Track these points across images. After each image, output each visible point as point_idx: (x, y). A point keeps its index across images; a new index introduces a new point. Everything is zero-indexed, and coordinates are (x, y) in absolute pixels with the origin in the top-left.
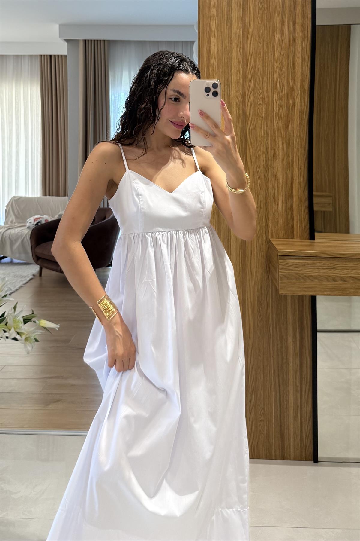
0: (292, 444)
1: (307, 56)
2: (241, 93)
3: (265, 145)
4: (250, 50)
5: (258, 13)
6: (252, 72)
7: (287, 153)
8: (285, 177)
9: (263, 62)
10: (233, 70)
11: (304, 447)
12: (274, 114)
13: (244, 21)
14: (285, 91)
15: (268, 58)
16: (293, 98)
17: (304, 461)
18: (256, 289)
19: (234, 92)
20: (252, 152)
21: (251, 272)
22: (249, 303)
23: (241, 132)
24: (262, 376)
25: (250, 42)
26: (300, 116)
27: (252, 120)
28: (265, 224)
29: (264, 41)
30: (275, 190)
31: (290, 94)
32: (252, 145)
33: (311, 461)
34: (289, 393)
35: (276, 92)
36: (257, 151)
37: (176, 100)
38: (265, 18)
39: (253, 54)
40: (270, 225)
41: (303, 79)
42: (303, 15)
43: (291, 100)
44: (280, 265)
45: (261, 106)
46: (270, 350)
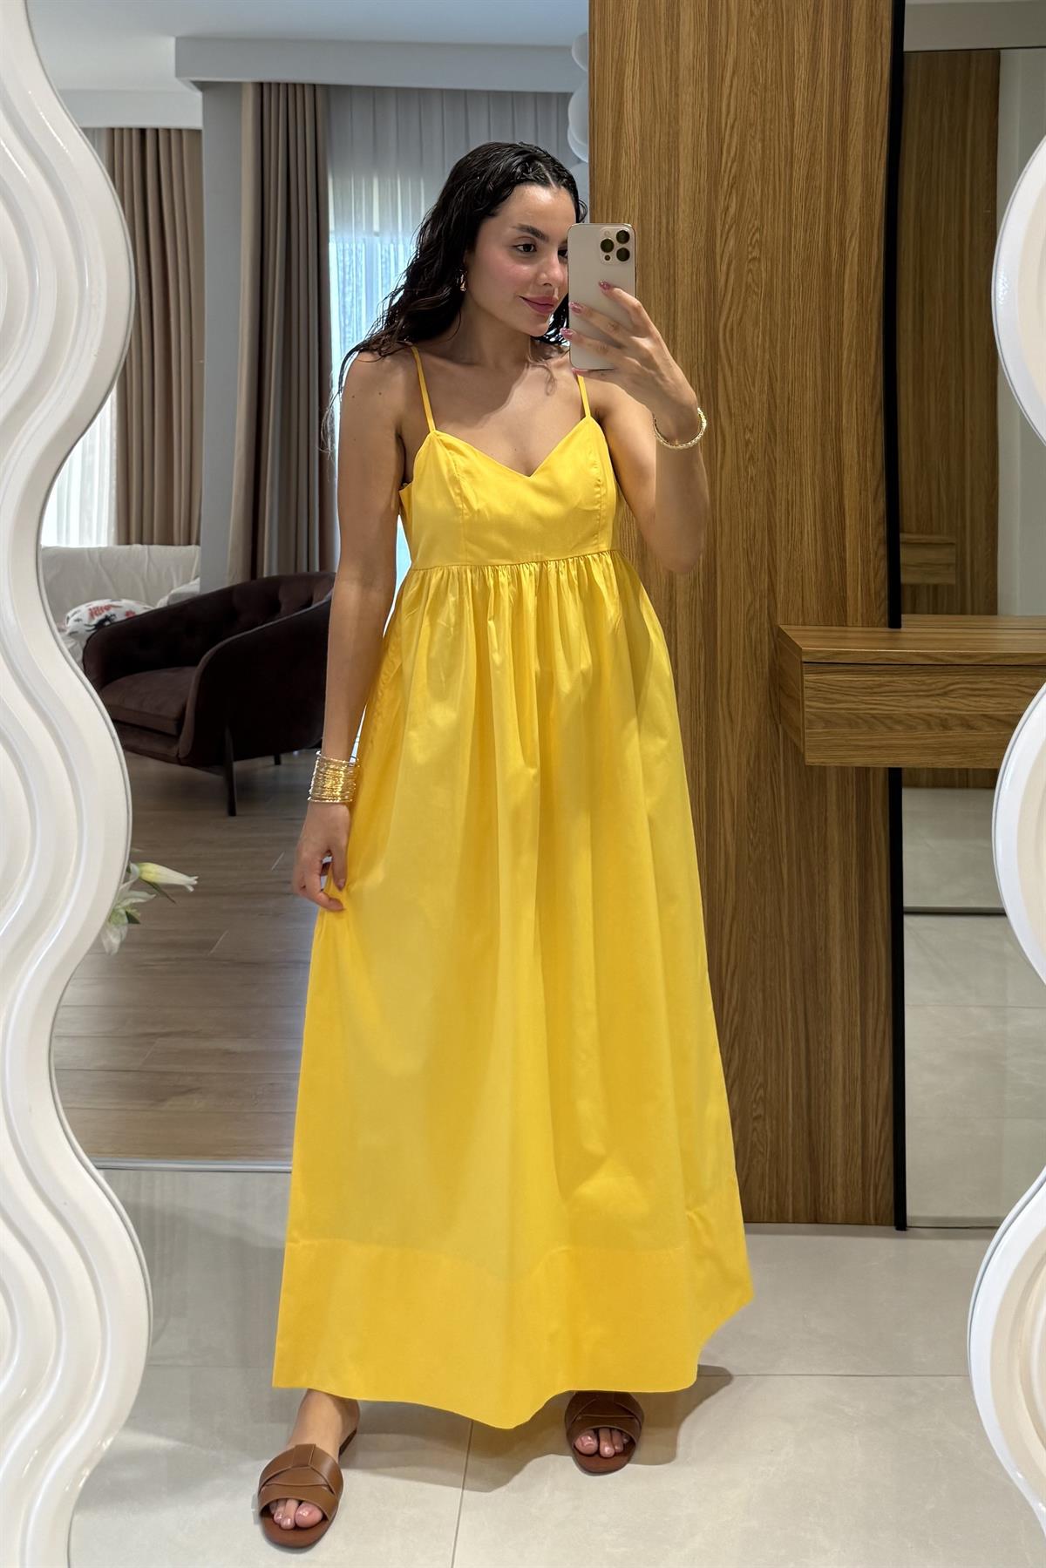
0: (839, 1180)
1: (878, 130)
2: (704, 229)
3: (766, 370)
4: (728, 113)
5: (749, 14)
6: (733, 171)
7: (823, 392)
8: (819, 458)
9: (763, 146)
10: (681, 168)
11: (872, 1187)
12: (790, 287)
13: (712, 32)
14: (819, 223)
15: (777, 133)
16: (842, 244)
17: (870, 1225)
18: (744, 761)
19: (686, 225)
20: (733, 390)
21: (730, 713)
22: (726, 796)
23: (703, 336)
24: (760, 996)
25: (728, 91)
26: (860, 292)
27: (731, 303)
28: (766, 585)
29: (765, 91)
30: (792, 493)
31: (833, 232)
32: (732, 370)
33: (890, 1225)
34: (830, 1043)
35: (796, 228)
36: (745, 385)
37: (527, 248)
38: (770, 28)
39: (736, 123)
40: (781, 589)
41: (868, 192)
42: (871, 18)
43: (835, 250)
44: (806, 687)
45: (757, 264)
46: (781, 927)
